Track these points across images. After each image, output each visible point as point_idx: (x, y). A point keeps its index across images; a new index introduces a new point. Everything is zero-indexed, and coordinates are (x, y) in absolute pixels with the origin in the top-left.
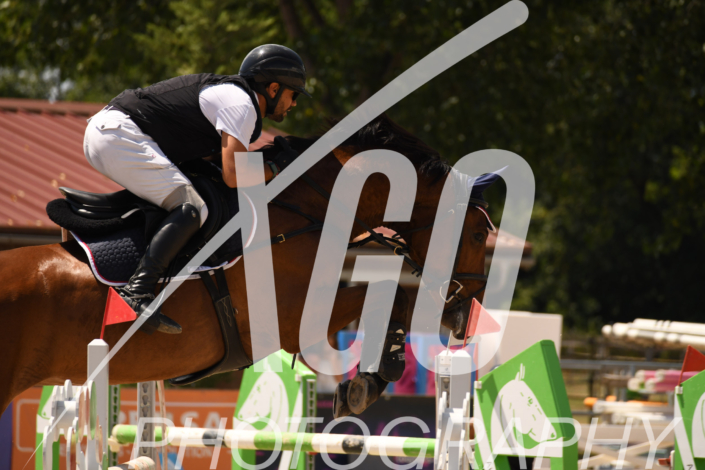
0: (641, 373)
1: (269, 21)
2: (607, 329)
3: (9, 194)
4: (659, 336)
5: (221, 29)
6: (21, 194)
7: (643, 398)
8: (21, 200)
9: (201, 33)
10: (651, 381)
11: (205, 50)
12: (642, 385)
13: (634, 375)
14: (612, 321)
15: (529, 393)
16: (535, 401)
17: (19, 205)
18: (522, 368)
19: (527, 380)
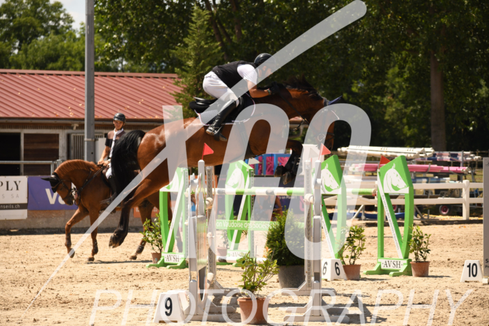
0: (353, 165)
1: (219, 43)
2: (339, 149)
3: (124, 107)
4: (358, 151)
5: (202, 47)
6: (128, 107)
7: (353, 173)
8: (128, 109)
9: (195, 49)
10: (357, 167)
11: (196, 55)
12: (354, 169)
13: (351, 165)
14: (340, 147)
15: (330, 173)
16: (332, 176)
17: (128, 111)
18: (327, 165)
19: (329, 169)
